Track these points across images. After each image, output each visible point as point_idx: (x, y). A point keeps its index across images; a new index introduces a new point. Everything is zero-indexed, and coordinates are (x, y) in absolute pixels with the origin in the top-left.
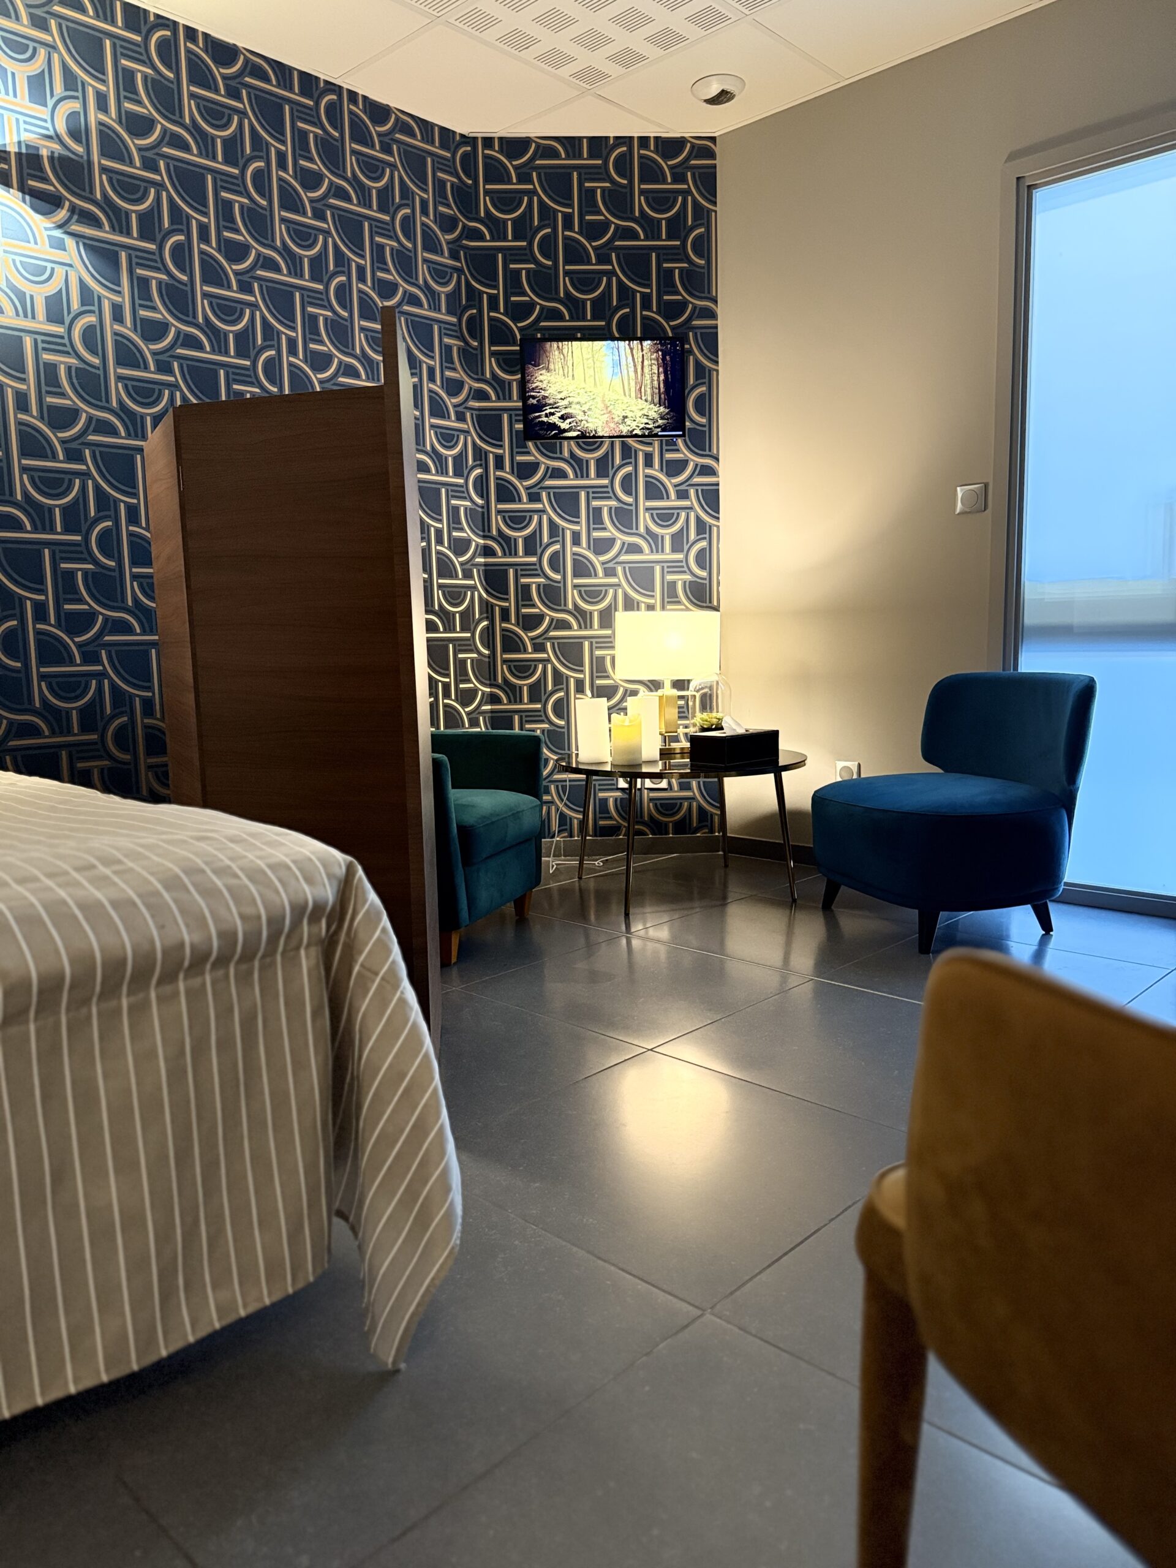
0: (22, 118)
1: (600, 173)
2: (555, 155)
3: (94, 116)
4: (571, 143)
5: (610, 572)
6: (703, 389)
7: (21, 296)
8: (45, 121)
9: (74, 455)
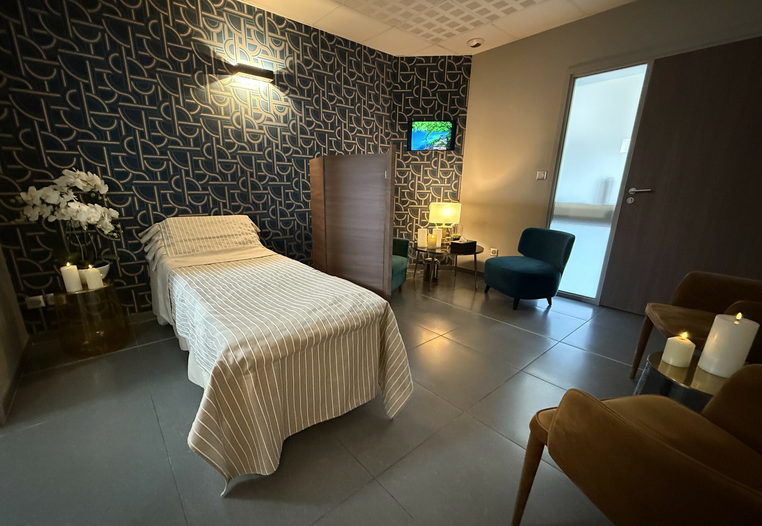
0: (278, 64)
1: (435, 68)
2: (422, 62)
3: (296, 61)
4: (427, 58)
5: (428, 189)
6: (461, 135)
7: (277, 116)
8: (284, 64)
9: (289, 161)
